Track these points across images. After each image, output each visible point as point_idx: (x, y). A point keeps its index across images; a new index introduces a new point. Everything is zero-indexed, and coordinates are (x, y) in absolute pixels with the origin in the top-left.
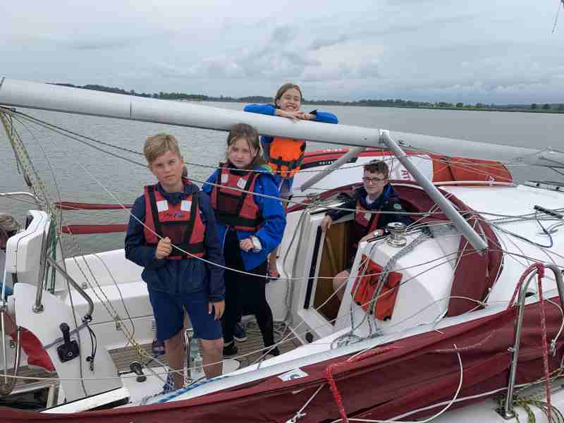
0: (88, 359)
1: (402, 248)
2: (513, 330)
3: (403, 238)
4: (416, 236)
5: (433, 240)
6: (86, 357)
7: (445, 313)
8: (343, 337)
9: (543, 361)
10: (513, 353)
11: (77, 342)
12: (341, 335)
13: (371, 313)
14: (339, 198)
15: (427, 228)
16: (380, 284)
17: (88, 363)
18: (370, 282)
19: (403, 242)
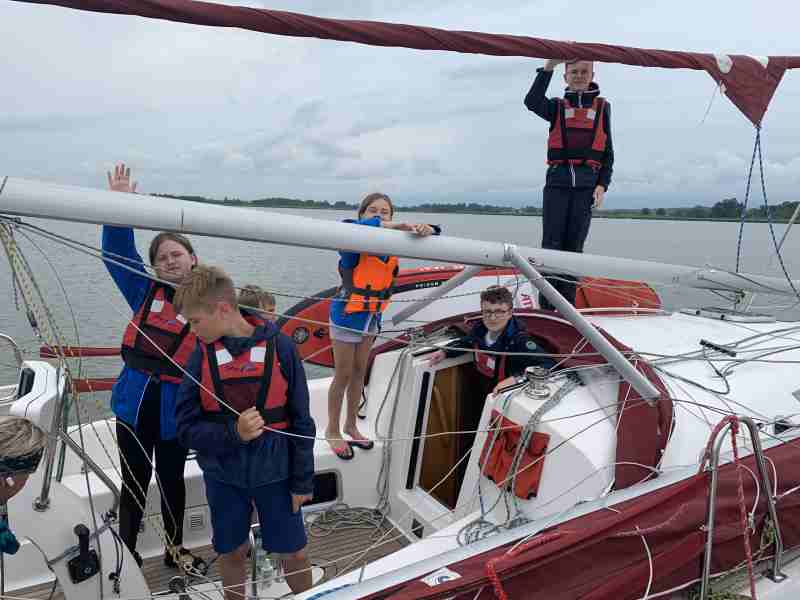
0: (112, 576)
1: (545, 401)
2: (704, 503)
3: (547, 388)
4: (560, 384)
5: (584, 389)
6: (109, 573)
7: (612, 484)
8: (471, 525)
9: (744, 541)
10: (707, 532)
11: (97, 552)
12: (468, 522)
13: (509, 489)
14: (447, 333)
15: (575, 372)
16: (520, 452)
17: (112, 582)
18: (506, 448)
19: (546, 392)
